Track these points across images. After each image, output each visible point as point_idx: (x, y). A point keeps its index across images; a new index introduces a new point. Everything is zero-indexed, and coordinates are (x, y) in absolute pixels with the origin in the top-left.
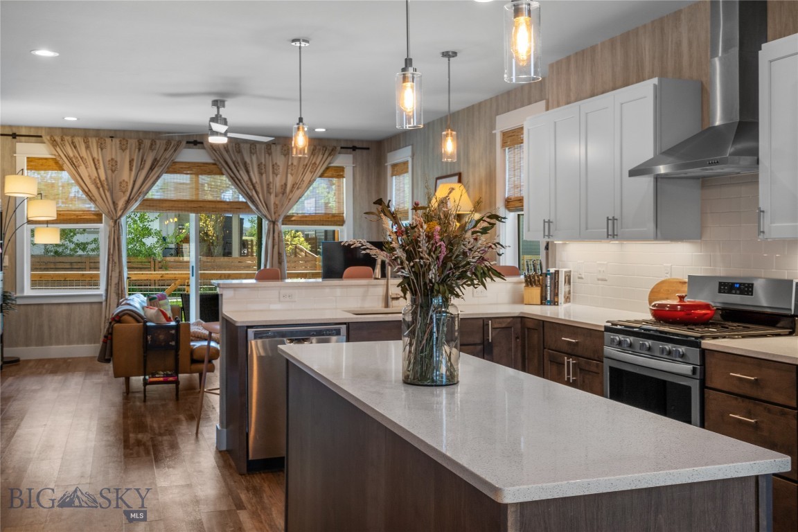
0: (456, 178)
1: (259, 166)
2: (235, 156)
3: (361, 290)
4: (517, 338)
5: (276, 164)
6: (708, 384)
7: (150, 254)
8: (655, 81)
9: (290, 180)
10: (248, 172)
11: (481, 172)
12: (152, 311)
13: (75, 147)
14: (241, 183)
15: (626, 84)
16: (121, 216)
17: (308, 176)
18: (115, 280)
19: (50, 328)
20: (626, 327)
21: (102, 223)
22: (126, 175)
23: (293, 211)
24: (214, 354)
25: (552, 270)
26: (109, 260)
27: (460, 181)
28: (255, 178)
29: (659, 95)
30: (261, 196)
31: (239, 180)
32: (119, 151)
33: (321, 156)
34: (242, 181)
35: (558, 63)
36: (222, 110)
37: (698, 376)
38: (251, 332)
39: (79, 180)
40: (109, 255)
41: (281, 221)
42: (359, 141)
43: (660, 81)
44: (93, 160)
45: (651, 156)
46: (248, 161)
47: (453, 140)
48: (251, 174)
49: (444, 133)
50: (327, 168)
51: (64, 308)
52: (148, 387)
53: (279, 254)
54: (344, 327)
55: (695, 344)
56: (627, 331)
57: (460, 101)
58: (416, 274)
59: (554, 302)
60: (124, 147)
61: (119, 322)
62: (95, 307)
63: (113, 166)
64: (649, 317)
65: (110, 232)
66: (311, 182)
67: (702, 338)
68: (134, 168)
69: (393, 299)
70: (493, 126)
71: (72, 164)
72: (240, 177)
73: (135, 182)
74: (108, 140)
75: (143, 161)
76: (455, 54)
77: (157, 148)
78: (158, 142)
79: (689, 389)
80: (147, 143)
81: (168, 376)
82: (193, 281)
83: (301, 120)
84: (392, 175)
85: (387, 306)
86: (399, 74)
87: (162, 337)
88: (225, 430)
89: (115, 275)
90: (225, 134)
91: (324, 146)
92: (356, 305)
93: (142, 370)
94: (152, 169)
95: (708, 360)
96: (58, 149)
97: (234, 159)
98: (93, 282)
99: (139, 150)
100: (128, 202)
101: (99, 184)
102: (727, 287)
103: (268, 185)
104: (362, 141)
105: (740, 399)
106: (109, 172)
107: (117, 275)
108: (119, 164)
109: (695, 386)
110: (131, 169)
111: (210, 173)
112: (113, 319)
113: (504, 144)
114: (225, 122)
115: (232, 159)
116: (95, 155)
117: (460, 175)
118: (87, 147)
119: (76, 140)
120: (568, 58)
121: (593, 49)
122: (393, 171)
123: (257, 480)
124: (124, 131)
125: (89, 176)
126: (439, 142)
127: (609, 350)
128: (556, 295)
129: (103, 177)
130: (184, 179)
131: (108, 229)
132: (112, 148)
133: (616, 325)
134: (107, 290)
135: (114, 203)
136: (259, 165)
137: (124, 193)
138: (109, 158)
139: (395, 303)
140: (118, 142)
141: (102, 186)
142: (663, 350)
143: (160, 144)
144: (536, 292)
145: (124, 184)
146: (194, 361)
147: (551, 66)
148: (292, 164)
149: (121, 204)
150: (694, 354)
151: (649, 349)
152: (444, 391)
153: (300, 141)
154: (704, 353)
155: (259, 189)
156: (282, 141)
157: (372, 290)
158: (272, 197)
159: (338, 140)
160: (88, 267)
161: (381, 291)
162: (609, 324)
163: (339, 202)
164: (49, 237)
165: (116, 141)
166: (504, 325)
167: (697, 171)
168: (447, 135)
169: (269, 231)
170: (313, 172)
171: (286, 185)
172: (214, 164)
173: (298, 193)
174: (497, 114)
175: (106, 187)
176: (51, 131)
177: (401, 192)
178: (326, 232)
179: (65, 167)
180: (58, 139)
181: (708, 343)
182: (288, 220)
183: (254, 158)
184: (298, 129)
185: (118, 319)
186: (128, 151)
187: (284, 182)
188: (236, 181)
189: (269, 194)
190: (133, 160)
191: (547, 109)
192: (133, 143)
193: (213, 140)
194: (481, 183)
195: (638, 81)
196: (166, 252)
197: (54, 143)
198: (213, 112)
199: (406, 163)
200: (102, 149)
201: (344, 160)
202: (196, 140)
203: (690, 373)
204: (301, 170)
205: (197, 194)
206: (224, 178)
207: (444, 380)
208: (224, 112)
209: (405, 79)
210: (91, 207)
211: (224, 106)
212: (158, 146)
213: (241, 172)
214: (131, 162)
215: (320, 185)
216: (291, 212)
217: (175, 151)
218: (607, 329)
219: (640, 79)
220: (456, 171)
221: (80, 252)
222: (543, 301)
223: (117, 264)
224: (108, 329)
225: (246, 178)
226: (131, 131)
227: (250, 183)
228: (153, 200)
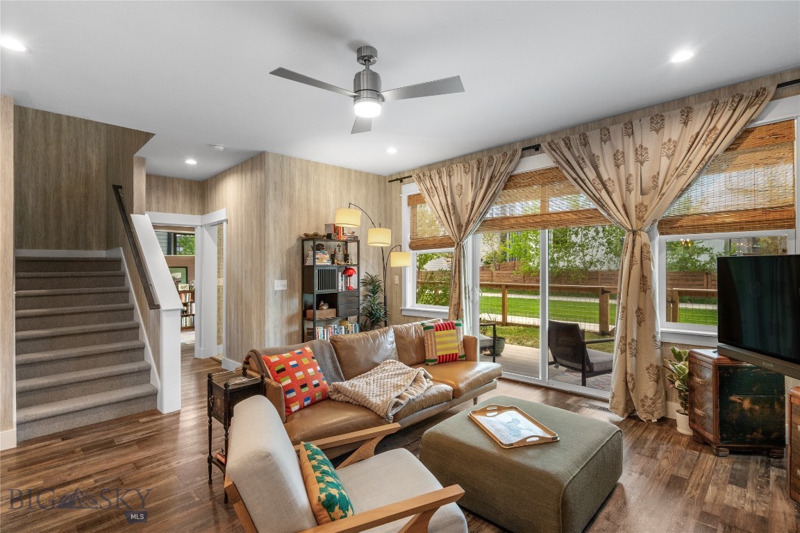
2: (578, 151)
5: (641, 146)
9: (666, 166)
10: (596, 168)
13: (432, 180)
14: (585, 184)
22: (470, 197)
28: (608, 173)
30: (616, 196)
31: (583, 181)
32: (463, 175)
34: (587, 181)
44: (443, 188)
46: (598, 154)
48: (602, 170)
60: (467, 170)
63: (459, 191)
68: (473, 189)
71: (430, 195)
72: (583, 176)
74: (456, 166)
75: (482, 181)
77: (494, 165)
80: (485, 160)
96: (422, 185)
97: (577, 155)
99: (479, 169)
103: (629, 180)
106: (455, 197)
107: (457, 296)
108: (463, 187)
110: (472, 191)
116: (445, 183)
118: (440, 177)
119: (433, 172)
125: (441, 205)
132: (458, 174)
136: (615, 155)
138: (456, 184)
140: (462, 167)
141: (449, 211)
143: (497, 159)
148: (670, 140)
155: (613, 189)
158: (636, 195)
165: (460, 166)
171: (658, 174)
175: (452, 212)
176: (418, 170)
179: (426, 200)
180: (422, 176)
183: (607, 147)
186: (470, 173)
187: (655, 170)
188: (581, 182)
189: (628, 192)
190: (474, 181)
192: (474, 164)
197: (419, 180)
200: (450, 176)
205: (543, 209)
212: (495, 163)
213: (585, 170)
214: (473, 183)
217: (511, 162)
223: (458, 285)
225: (592, 175)
227: (597, 181)
228: (493, 220)
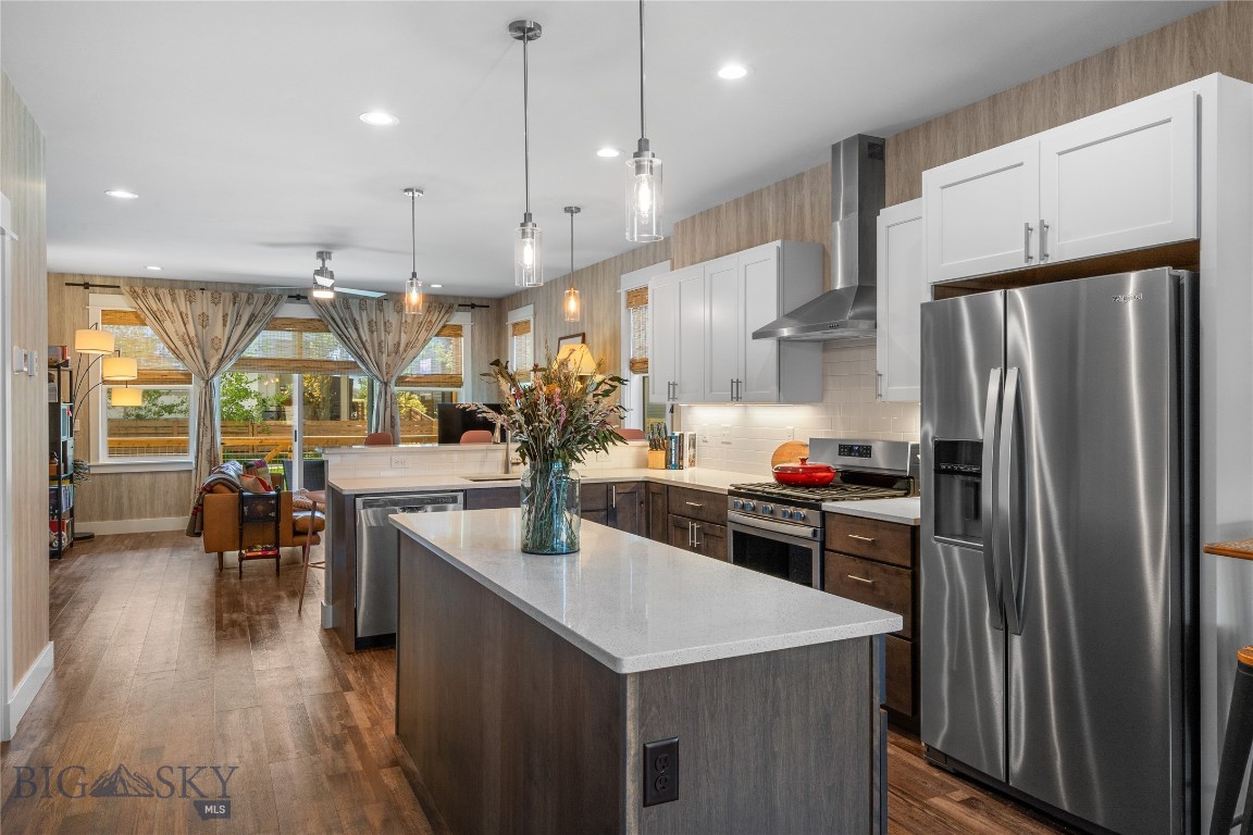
0: (580, 338)
1: (370, 323)
2: (343, 312)
3: (480, 455)
4: (642, 503)
5: (388, 321)
6: (828, 546)
7: (247, 417)
8: (778, 243)
9: (404, 339)
10: (357, 329)
11: (606, 332)
12: (249, 480)
13: (159, 300)
14: (349, 341)
15: (750, 246)
16: (213, 376)
17: (423, 334)
18: (206, 447)
19: (130, 500)
20: (749, 490)
21: (191, 383)
22: (218, 331)
23: (407, 371)
24: (318, 526)
25: (677, 434)
26: (199, 424)
27: (583, 341)
28: (366, 336)
29: (782, 255)
30: (371, 355)
31: (347, 338)
32: (211, 305)
33: (436, 314)
34: (351, 340)
35: (683, 222)
36: (327, 263)
37: (818, 537)
38: (359, 501)
39: (164, 334)
40: (199, 419)
41: (393, 381)
42: (478, 298)
43: (783, 244)
44: (181, 314)
45: (774, 318)
46: (358, 318)
47: (576, 300)
48: (361, 331)
49: (567, 291)
50: (444, 327)
51: (147, 477)
52: (244, 562)
53: (392, 417)
54: (460, 496)
55: (816, 506)
56: (750, 494)
57: (584, 259)
58: (535, 438)
59: (681, 467)
60: (216, 301)
61: (211, 491)
62: (184, 476)
63: (204, 320)
64: (772, 480)
65: (201, 393)
66: (426, 341)
67: (822, 500)
68: (228, 323)
69: (513, 464)
70: (617, 285)
71: (156, 317)
72: (348, 335)
73: (229, 339)
74: (199, 293)
75: (239, 316)
76: (578, 210)
77: (255, 303)
78: (256, 296)
79: (810, 550)
80: (244, 296)
81: (268, 549)
82: (296, 446)
83: (414, 275)
84: (514, 335)
85: (507, 471)
86: (518, 229)
87: (260, 508)
88: (331, 607)
89: (207, 440)
90: (331, 288)
91: (441, 302)
92: (475, 471)
93: (238, 544)
94: (248, 325)
95: (829, 522)
96: (139, 302)
97: (342, 315)
98: (181, 449)
99: (234, 304)
100: (221, 360)
101: (188, 341)
102: (846, 449)
103: (380, 344)
104: (481, 298)
105: (858, 560)
106: (200, 327)
107: (209, 440)
108: (210, 319)
109: (815, 548)
110: (224, 325)
111: (316, 330)
112: (204, 489)
113: (629, 304)
114: (331, 276)
115: (338, 314)
116: (183, 309)
117: (584, 335)
118: (174, 300)
119: (160, 291)
120: (693, 218)
121: (718, 208)
122: (514, 330)
123: (366, 658)
124: (217, 283)
125: (176, 331)
126: (561, 301)
127: (733, 515)
128: (681, 458)
129: (192, 334)
130: (287, 336)
131: (198, 390)
132: (202, 302)
133: (740, 488)
134: (197, 457)
135: (205, 362)
137: (217, 350)
138: (199, 312)
139: (515, 468)
140: (211, 295)
141: (192, 343)
142: (785, 513)
143: (258, 298)
144: (661, 455)
145: (216, 341)
146: (296, 533)
147: (677, 225)
148: (406, 322)
149: (213, 363)
150: (814, 517)
151: (772, 512)
152: (564, 559)
153: (414, 297)
154: (824, 514)
155: (370, 348)
156: (394, 297)
157: (490, 455)
158: (385, 356)
159: (456, 297)
160: (175, 433)
161: (500, 456)
162: (733, 488)
163: (457, 363)
164: (130, 399)
165: (208, 294)
166: (628, 490)
167: (817, 335)
168: (570, 293)
169: (380, 393)
170: (428, 331)
171: (399, 343)
172: (319, 320)
173: (411, 353)
174: (622, 273)
175: (196, 344)
176: (131, 281)
177: (522, 354)
178: (443, 393)
179: (147, 321)
180: (140, 292)
181: (827, 506)
182: (401, 381)
183: (364, 314)
184: (412, 284)
185: (210, 489)
186: (221, 306)
187: (397, 340)
188: (344, 339)
189: (380, 353)
190: (227, 315)
191: (672, 269)
192: (227, 296)
193: (317, 294)
194: (604, 344)
195: (762, 243)
196: (266, 414)
197: (134, 295)
198: (318, 264)
199: (527, 322)
200: (191, 303)
201: (462, 318)
202: (299, 296)
203: (810, 536)
204: (415, 328)
205: (300, 354)
206: (331, 335)
207: (564, 548)
208: (328, 264)
209: (524, 234)
210: (180, 366)
211: (330, 258)
212: (256, 300)
213: (349, 329)
214: (225, 316)
215: (437, 345)
216: (405, 372)
217: (275, 305)
218: (731, 493)
219: (764, 241)
220: (580, 332)
221: (166, 416)
222: (668, 465)
223: (209, 428)
224: (198, 501)
225: (355, 336)
226: (224, 283)
227: (359, 342)
228: (250, 359)
